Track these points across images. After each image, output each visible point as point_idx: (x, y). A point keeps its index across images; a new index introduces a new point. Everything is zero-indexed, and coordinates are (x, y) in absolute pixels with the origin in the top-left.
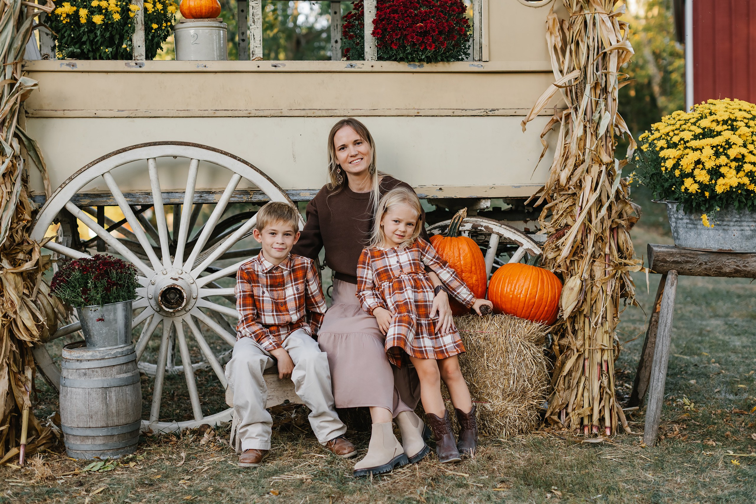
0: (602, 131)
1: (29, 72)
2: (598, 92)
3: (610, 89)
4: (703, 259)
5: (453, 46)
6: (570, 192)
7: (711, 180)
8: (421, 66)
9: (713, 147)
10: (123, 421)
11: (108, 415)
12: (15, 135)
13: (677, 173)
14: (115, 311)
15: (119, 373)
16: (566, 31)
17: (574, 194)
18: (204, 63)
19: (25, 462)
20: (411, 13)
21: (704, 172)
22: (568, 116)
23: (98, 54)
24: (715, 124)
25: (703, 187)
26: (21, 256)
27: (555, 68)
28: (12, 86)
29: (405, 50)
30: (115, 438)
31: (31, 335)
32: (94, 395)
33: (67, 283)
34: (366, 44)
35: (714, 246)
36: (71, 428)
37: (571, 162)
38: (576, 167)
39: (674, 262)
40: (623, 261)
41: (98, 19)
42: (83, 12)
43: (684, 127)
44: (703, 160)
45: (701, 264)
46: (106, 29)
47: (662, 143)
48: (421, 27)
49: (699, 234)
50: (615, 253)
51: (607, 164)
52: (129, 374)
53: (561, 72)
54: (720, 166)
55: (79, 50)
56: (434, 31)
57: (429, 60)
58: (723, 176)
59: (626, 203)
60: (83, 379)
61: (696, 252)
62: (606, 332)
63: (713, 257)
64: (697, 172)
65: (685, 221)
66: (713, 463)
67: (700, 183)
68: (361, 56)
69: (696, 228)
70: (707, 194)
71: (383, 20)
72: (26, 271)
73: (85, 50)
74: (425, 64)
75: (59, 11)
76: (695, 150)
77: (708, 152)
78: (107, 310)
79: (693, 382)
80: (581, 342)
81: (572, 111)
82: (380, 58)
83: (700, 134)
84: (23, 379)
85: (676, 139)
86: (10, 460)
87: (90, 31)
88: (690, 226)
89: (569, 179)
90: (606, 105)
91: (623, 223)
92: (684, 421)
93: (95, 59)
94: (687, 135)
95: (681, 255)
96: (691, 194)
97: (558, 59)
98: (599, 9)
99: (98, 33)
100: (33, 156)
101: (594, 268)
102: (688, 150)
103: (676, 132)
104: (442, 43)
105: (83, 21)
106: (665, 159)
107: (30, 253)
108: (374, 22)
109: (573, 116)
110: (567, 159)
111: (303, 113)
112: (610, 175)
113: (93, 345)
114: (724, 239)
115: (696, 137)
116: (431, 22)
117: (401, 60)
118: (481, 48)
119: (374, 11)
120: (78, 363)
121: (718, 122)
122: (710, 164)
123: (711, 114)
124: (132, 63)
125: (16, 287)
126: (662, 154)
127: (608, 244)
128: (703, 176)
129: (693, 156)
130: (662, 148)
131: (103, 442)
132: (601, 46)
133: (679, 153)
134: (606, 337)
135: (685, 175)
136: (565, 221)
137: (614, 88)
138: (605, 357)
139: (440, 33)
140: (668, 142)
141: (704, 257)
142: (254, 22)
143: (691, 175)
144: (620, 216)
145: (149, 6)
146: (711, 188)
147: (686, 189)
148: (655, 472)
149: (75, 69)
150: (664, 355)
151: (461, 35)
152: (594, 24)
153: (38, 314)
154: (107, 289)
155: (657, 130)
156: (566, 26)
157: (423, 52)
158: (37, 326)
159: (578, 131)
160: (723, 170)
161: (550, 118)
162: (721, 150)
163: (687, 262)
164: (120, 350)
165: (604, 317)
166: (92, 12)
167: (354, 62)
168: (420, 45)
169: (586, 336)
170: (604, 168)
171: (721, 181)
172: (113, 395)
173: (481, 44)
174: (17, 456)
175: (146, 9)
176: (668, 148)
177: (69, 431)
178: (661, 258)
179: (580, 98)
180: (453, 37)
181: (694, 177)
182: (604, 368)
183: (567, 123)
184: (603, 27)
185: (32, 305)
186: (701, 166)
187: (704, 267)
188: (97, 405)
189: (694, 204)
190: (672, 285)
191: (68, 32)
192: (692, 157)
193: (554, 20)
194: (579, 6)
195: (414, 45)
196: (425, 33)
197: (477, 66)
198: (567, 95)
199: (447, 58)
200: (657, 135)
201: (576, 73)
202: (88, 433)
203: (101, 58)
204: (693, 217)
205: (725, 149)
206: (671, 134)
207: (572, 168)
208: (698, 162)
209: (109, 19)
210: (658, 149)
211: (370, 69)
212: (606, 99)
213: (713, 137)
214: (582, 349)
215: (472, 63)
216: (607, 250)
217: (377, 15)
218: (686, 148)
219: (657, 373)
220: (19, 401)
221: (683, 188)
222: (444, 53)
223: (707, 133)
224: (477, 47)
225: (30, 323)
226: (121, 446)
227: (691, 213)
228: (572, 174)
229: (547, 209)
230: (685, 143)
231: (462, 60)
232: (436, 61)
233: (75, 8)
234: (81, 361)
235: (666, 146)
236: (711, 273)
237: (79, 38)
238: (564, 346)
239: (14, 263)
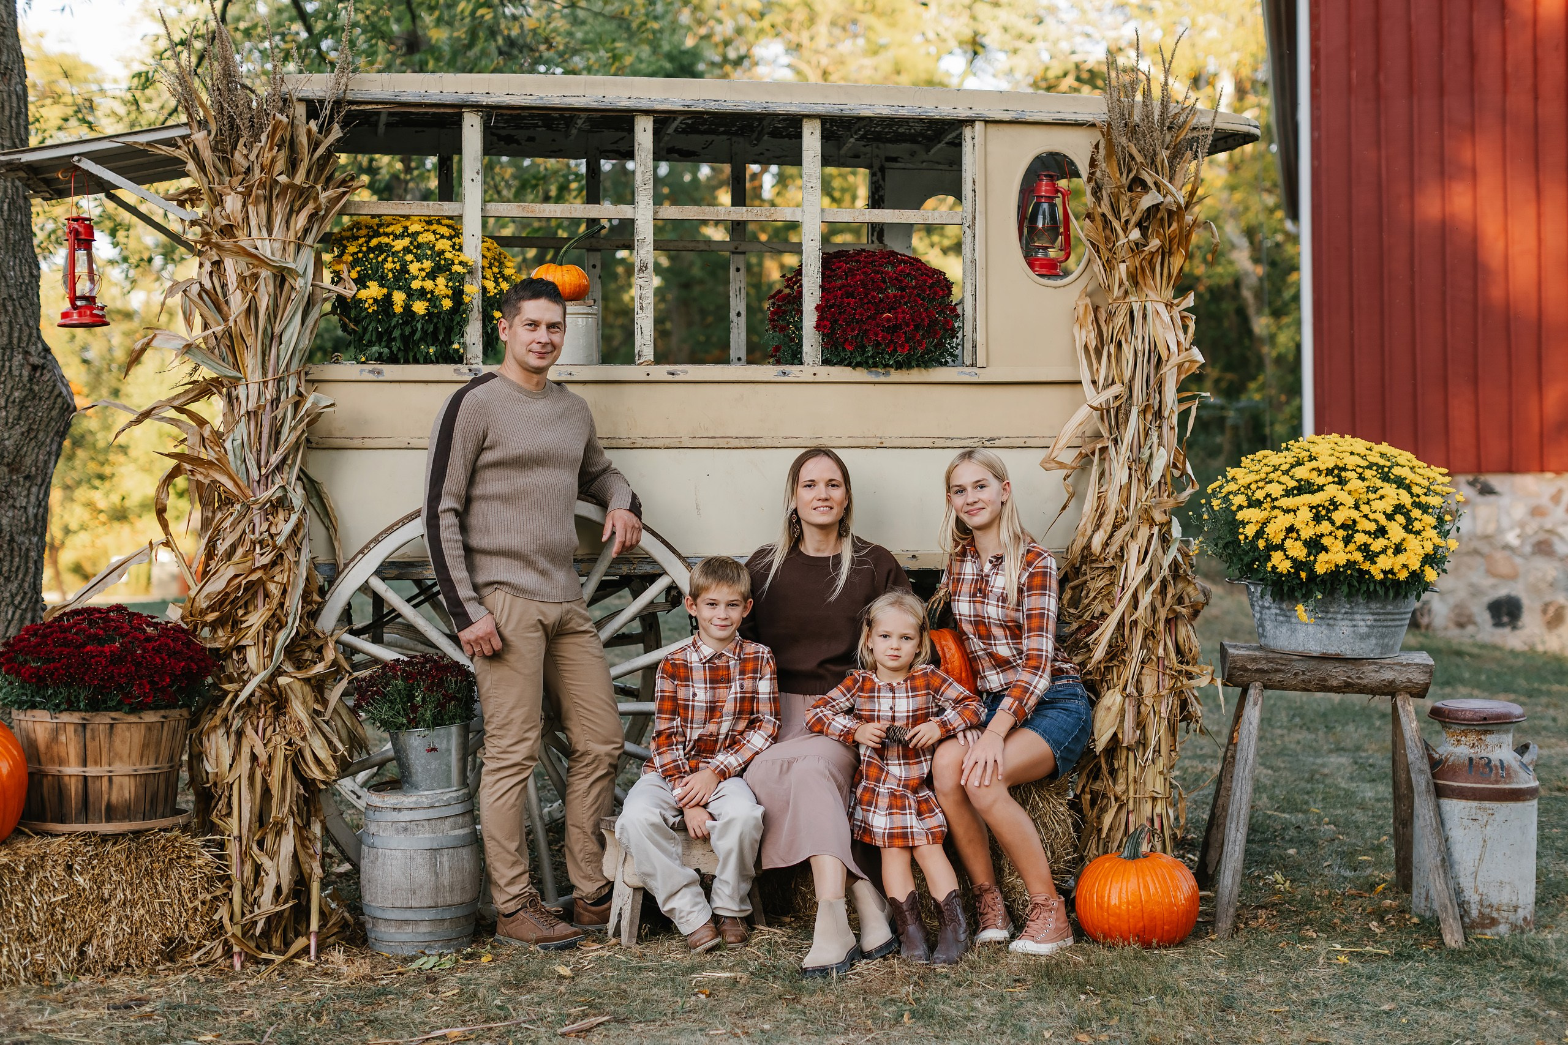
0: (1155, 476)
1: (313, 382)
2: (1149, 417)
3: (1166, 414)
4: (1299, 666)
5: (935, 346)
6: (1106, 564)
7: (1309, 555)
8: (887, 374)
9: (1312, 508)
10: (457, 899)
11: (437, 889)
12: (299, 478)
13: (1261, 544)
14: (449, 735)
15: (453, 828)
16: (1102, 324)
17: (1112, 568)
18: (569, 369)
19: (318, 957)
20: (874, 297)
21: (1299, 544)
22: (1103, 450)
23: (411, 354)
24: (1315, 473)
25: (1297, 564)
26: (308, 655)
27: (1085, 377)
28: (297, 406)
29: (864, 352)
30: (447, 924)
31: (325, 771)
32: (419, 860)
33: (384, 696)
34: (805, 341)
35: (1315, 649)
36: (383, 908)
37: (1108, 520)
38: (1116, 527)
39: (1258, 671)
40: (1184, 667)
41: (420, 307)
42: (399, 297)
43: (1272, 476)
44: (1297, 526)
45: (1296, 674)
46: (430, 321)
47: (1240, 500)
48: (888, 319)
49: (1294, 631)
50: (1173, 655)
51: (1162, 525)
52: (466, 831)
53: (1094, 382)
54: (1322, 535)
55: (386, 350)
56: (908, 325)
57: (899, 366)
58: (1326, 549)
59: (1189, 582)
60: (402, 836)
61: (1288, 657)
62: (1161, 773)
63: (1313, 664)
64: (1288, 544)
65: (1274, 611)
66: (1311, 960)
67: (1294, 560)
68: (796, 357)
69: (1289, 622)
70: (1303, 575)
71: (832, 306)
72: (315, 677)
73: (395, 349)
74: (892, 371)
75: (363, 294)
76: (1287, 511)
77: (1305, 515)
78: (438, 736)
79: (1292, 851)
80: (1124, 787)
81: (1110, 444)
82: (826, 362)
83: (1293, 488)
84: (311, 837)
85: (1260, 495)
86: (297, 955)
87: (406, 323)
88: (1281, 618)
89: (1106, 544)
90: (1160, 437)
91: (1184, 611)
92: (1274, 905)
93: (407, 362)
94: (1275, 490)
95: (1269, 660)
96: (1281, 575)
97: (1090, 365)
98: (1152, 295)
99: (419, 326)
100: (316, 504)
101: (1143, 678)
102: (1276, 512)
103: (1261, 484)
104: (920, 343)
105: (398, 309)
106: (1244, 524)
107: (320, 650)
108: (818, 308)
109: (1112, 451)
110: (1102, 515)
111: (712, 443)
112: (1165, 540)
113: (415, 787)
114: (1329, 638)
115: (1288, 493)
116: (904, 311)
117: (859, 365)
118: (975, 347)
119: (818, 293)
120: (395, 813)
121: (1320, 472)
122: (1307, 533)
123: (1312, 458)
124: (463, 368)
125: (304, 702)
126: (1240, 516)
127: (1162, 643)
128: (1297, 550)
129: (1284, 521)
130: (1240, 508)
131: (429, 929)
132: (1153, 349)
133: (1265, 514)
134: (1160, 780)
135: (1271, 548)
136: (1100, 608)
137: (1172, 411)
138: (1158, 810)
139: (917, 327)
140: (1248, 498)
141: (1301, 664)
142: (642, 308)
143: (1281, 547)
144: (1180, 601)
145: (490, 285)
146: (1308, 566)
147: (1274, 568)
148: (1229, 970)
149: (381, 378)
150: (1244, 807)
151: (946, 330)
152: (1145, 317)
153: (336, 740)
154: (441, 705)
155: (1233, 479)
156: (1103, 316)
157: (891, 355)
158: (334, 758)
159: (1120, 475)
160: (1325, 541)
161: (1077, 451)
162: (1323, 512)
163: (1277, 671)
164: (454, 795)
165: (1157, 751)
166: (410, 294)
167: (787, 368)
168: (888, 345)
169: (1131, 779)
170: (1156, 530)
171: (1322, 557)
172: (445, 859)
173: (974, 342)
174: (306, 950)
175: (484, 289)
176: (1250, 506)
177: (378, 914)
178: (1239, 665)
179: (1122, 427)
180: (936, 333)
181: (1285, 551)
182: (1157, 825)
183: (1102, 460)
184: (1157, 322)
185: (325, 727)
186: (1294, 535)
187: (1300, 678)
188: (423, 874)
189: (1286, 589)
190: (1255, 704)
191: (373, 324)
192: (1282, 521)
193: (1086, 306)
194: (1123, 289)
195: (878, 344)
196: (894, 329)
197: (970, 374)
198: (1102, 419)
199: (925, 363)
200: (1232, 487)
201: (1117, 389)
202: (409, 915)
203: (416, 361)
204: (1284, 606)
205: (1328, 511)
206: (1253, 487)
207: (1109, 529)
208: (1291, 529)
209: (435, 306)
210: (1234, 508)
211: (812, 378)
212: (1160, 427)
213: (1313, 492)
214: (1124, 798)
215: (961, 369)
216: (1161, 652)
217: (822, 298)
218: (1274, 508)
219: (1233, 832)
220: (306, 868)
221: (1269, 565)
222: (922, 356)
223: (1304, 488)
224: (968, 345)
225: (324, 754)
226: (454, 935)
227: (1282, 600)
228: (1111, 536)
229: (1073, 588)
230: (1273, 500)
231: (946, 364)
232: (909, 366)
233: (385, 291)
234: (400, 810)
235: (1245, 504)
236: (1310, 686)
237: (389, 332)
238: (1097, 793)
239: (300, 665)
